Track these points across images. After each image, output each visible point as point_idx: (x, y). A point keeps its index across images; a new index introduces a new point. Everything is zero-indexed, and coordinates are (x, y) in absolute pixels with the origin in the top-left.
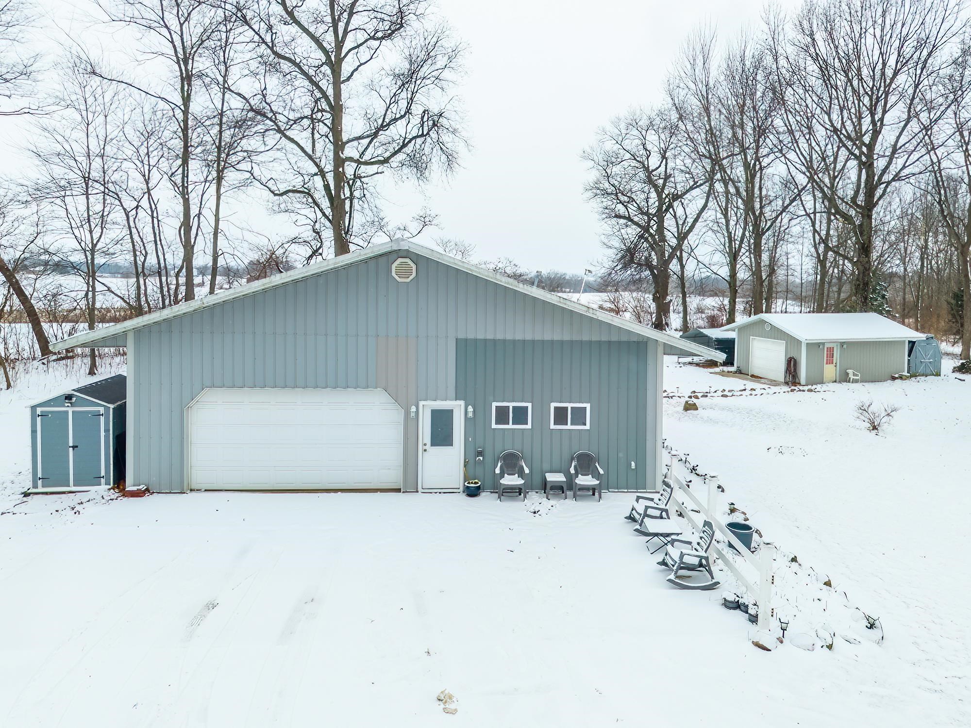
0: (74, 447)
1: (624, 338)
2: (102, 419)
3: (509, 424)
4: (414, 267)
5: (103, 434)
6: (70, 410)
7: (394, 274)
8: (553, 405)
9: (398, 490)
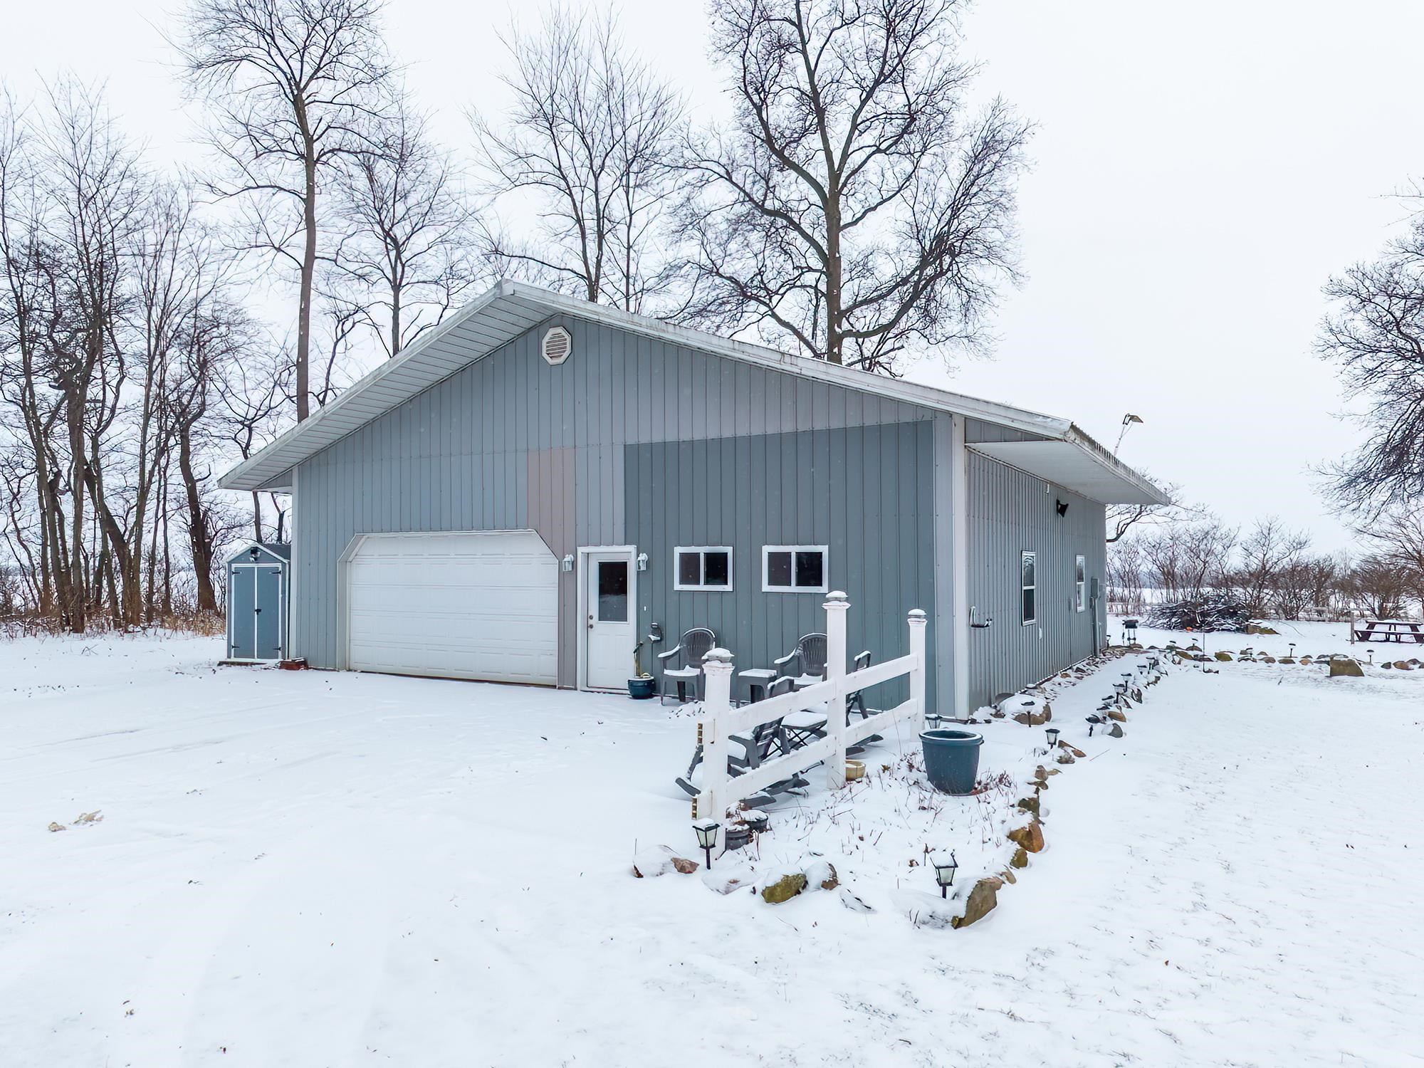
0: (258, 611)
1: (907, 417)
2: (280, 576)
3: (699, 584)
4: (568, 338)
5: (280, 596)
6: (255, 566)
7: (545, 355)
8: (767, 549)
9: (554, 687)
